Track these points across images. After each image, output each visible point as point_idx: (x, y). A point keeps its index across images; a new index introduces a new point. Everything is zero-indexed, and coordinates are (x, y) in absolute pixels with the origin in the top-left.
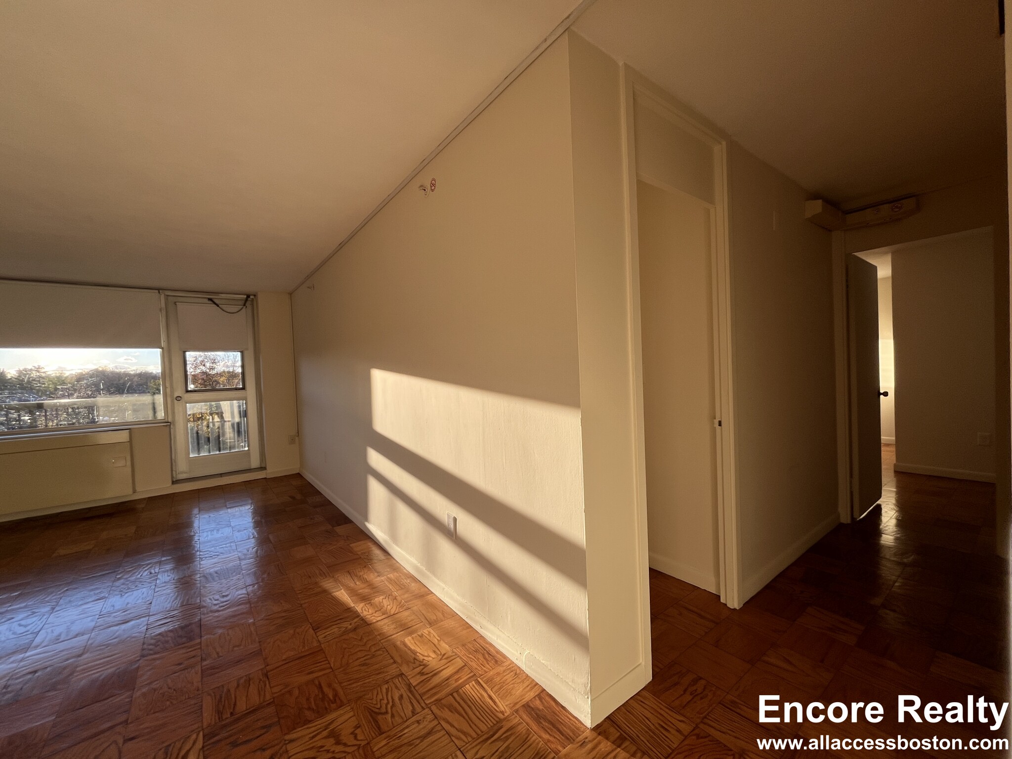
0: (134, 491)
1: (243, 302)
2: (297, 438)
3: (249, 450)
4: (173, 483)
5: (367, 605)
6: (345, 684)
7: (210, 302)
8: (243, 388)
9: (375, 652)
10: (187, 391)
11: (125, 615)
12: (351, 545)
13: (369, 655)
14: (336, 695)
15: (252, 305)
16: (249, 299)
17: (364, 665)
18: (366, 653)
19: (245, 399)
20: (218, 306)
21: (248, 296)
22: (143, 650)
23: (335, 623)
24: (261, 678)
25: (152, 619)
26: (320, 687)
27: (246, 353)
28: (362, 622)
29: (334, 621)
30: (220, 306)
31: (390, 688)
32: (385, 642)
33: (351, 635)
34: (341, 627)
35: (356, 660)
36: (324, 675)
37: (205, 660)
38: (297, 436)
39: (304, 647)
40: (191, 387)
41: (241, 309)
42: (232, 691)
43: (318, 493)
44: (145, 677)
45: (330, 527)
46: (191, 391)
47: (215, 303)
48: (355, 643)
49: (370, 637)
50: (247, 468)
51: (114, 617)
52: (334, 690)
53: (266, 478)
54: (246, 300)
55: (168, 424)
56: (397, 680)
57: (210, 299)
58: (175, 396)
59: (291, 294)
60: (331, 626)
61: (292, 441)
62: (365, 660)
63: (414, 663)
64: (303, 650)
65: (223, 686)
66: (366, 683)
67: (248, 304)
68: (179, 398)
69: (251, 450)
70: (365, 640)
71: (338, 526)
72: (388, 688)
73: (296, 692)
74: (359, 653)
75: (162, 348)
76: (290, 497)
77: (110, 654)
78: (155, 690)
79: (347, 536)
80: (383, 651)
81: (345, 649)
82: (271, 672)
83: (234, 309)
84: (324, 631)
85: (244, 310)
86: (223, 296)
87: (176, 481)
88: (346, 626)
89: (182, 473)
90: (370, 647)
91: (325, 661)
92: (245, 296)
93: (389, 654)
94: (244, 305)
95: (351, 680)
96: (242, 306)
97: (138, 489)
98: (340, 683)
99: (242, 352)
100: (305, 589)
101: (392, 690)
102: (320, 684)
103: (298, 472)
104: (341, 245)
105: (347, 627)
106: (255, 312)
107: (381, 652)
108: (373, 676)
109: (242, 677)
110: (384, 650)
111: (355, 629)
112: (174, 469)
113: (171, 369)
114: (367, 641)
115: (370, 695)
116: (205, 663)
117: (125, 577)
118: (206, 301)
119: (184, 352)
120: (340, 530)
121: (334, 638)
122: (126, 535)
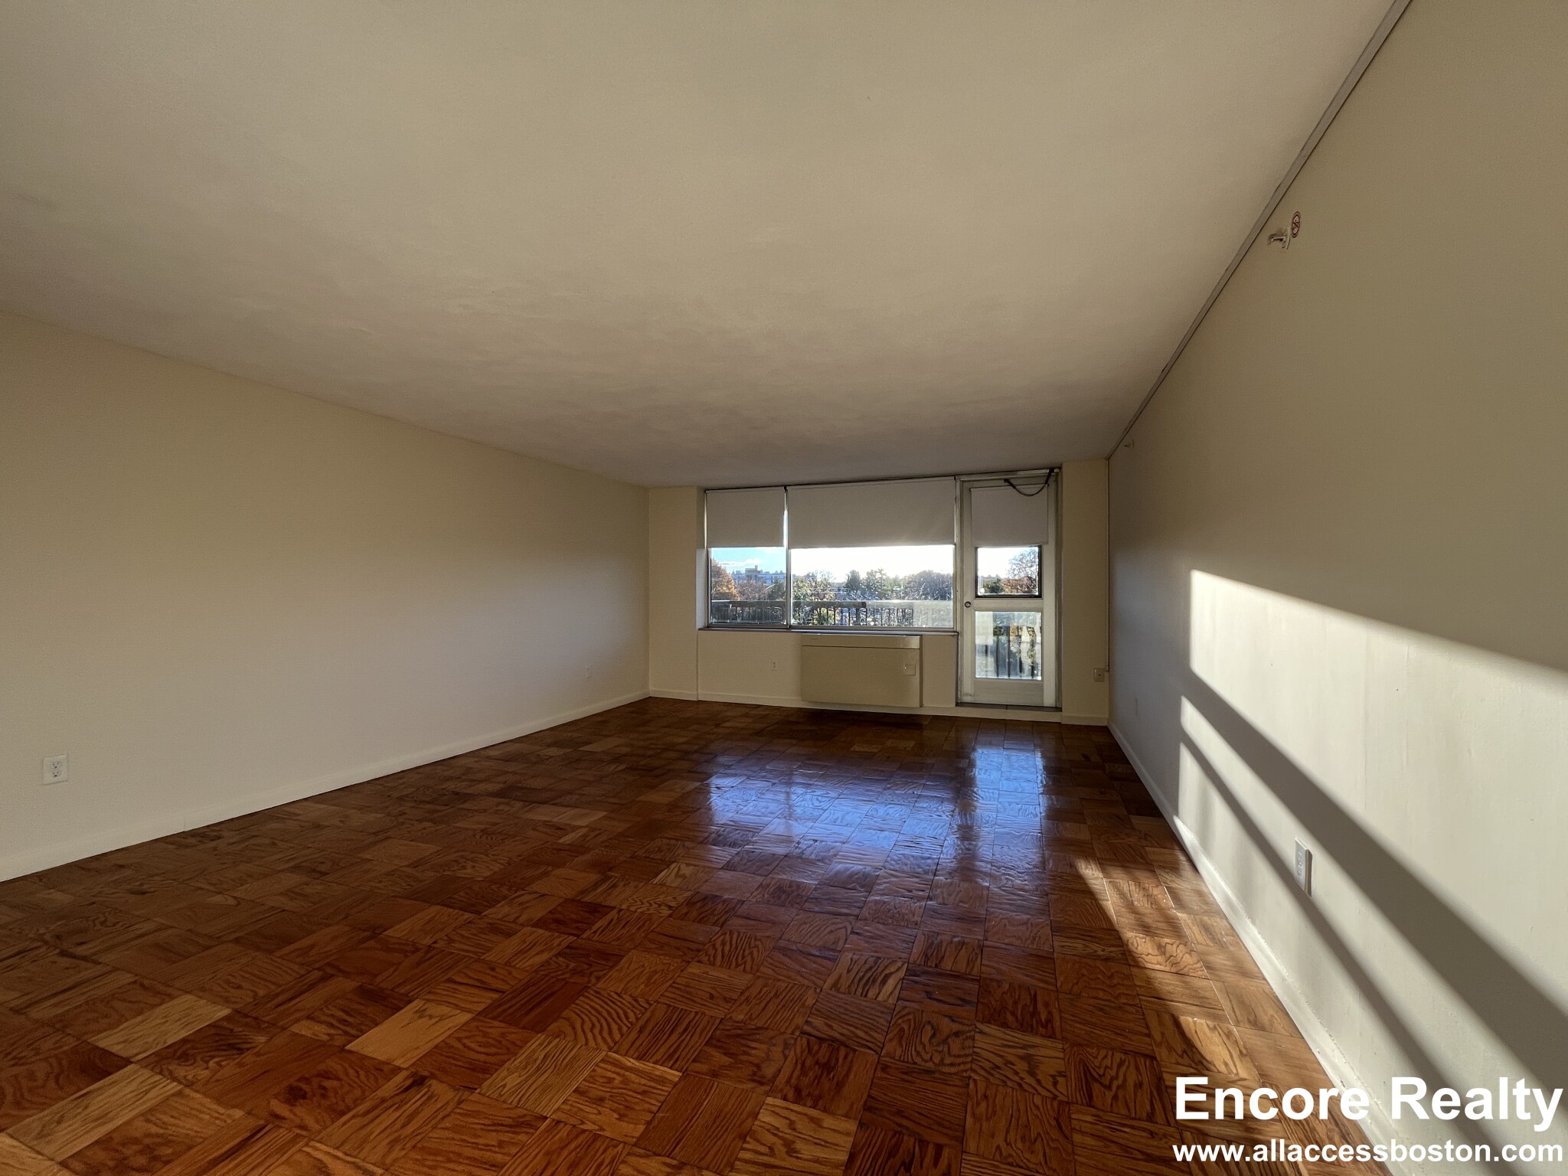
0: (921, 706)
1: (1045, 478)
2: (1107, 674)
3: (1042, 680)
4: (957, 704)
5: (1138, 939)
6: (1066, 1016)
7: (1007, 484)
8: (1040, 596)
9: (1124, 1004)
10: (977, 596)
11: (883, 824)
12: (1147, 849)
13: (1114, 1002)
14: (1050, 1020)
15: (1056, 481)
16: (1052, 474)
17: (1101, 1010)
18: (1110, 998)
19: (1041, 610)
20: (1014, 487)
21: (1052, 470)
22: (886, 861)
23: (1082, 937)
24: (975, 948)
25: (901, 837)
26: (1034, 999)
27: (1045, 548)
28: (1120, 956)
29: (1083, 935)
30: (1018, 487)
31: (1127, 1064)
32: (1146, 1001)
33: (1098, 963)
34: (1087, 946)
35: (1093, 998)
36: (1044, 989)
37: (931, 899)
38: (1107, 671)
39: (1032, 943)
40: (981, 591)
41: (1043, 488)
42: (944, 944)
43: (1124, 760)
44: (881, 887)
45: (1126, 813)
46: (981, 597)
47: (1011, 485)
48: (1100, 976)
49: (1126, 982)
50: (1038, 704)
51: (876, 822)
52: (1050, 1013)
53: (1060, 723)
54: (1049, 475)
55: (956, 635)
56: (1143, 1061)
57: (1006, 480)
58: (965, 602)
59: (1108, 459)
60: (1077, 938)
61: (1100, 678)
62: (1105, 1005)
63: (1182, 1057)
64: (1030, 946)
65: (938, 934)
66: (1095, 1033)
67: (1052, 479)
68: (968, 604)
69: (1045, 681)
70: (1115, 981)
71: (1138, 815)
72: (1125, 1061)
73: (1006, 986)
74: (1100, 992)
75: (955, 545)
76: (1085, 756)
77: (864, 853)
78: (884, 902)
79: (1146, 834)
80: (1137, 1011)
81: (1083, 975)
82: (987, 949)
83: (1033, 489)
84: (1065, 940)
85: (1045, 490)
86: (1022, 474)
87: (961, 703)
88: (1095, 948)
89: (967, 694)
90: (1120, 994)
91: (1052, 974)
92: (1048, 471)
93: (1144, 1019)
94: (1046, 482)
95: (1076, 1017)
96: (1041, 486)
97: (925, 703)
98: (1061, 1011)
99: (1040, 547)
100: (1059, 877)
101: (1128, 1067)
102: (1035, 996)
103: (1105, 724)
104: (1166, 372)
105: (1096, 951)
106: (1060, 489)
107: (1134, 1011)
108: (1109, 1032)
109: (958, 936)
110: (1139, 1009)
111: (1107, 959)
112: (959, 689)
113: (962, 569)
114: (1119, 984)
115: (1094, 1051)
116: (929, 902)
117: (893, 788)
118: (1002, 483)
119: (976, 549)
120: (1138, 821)
121: (1074, 955)
122: (905, 748)
